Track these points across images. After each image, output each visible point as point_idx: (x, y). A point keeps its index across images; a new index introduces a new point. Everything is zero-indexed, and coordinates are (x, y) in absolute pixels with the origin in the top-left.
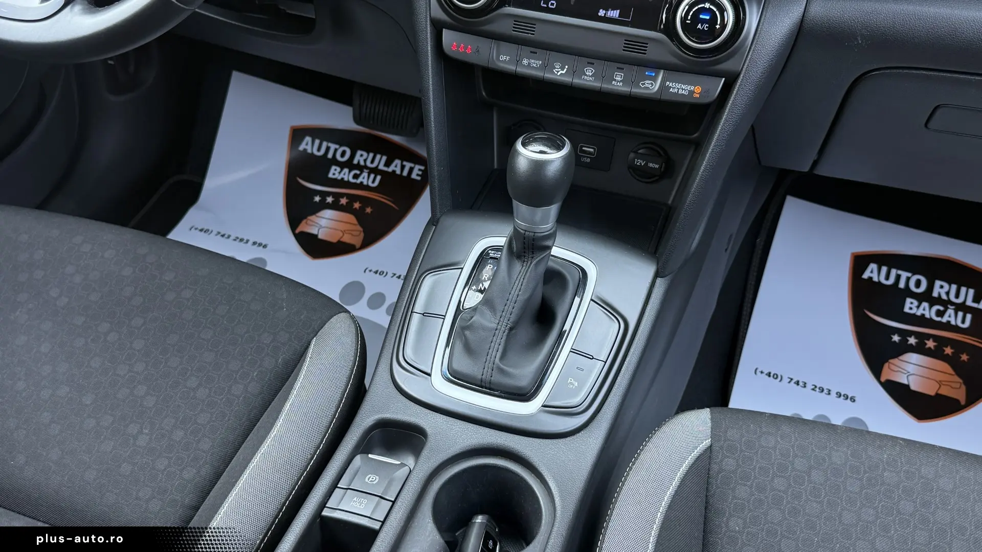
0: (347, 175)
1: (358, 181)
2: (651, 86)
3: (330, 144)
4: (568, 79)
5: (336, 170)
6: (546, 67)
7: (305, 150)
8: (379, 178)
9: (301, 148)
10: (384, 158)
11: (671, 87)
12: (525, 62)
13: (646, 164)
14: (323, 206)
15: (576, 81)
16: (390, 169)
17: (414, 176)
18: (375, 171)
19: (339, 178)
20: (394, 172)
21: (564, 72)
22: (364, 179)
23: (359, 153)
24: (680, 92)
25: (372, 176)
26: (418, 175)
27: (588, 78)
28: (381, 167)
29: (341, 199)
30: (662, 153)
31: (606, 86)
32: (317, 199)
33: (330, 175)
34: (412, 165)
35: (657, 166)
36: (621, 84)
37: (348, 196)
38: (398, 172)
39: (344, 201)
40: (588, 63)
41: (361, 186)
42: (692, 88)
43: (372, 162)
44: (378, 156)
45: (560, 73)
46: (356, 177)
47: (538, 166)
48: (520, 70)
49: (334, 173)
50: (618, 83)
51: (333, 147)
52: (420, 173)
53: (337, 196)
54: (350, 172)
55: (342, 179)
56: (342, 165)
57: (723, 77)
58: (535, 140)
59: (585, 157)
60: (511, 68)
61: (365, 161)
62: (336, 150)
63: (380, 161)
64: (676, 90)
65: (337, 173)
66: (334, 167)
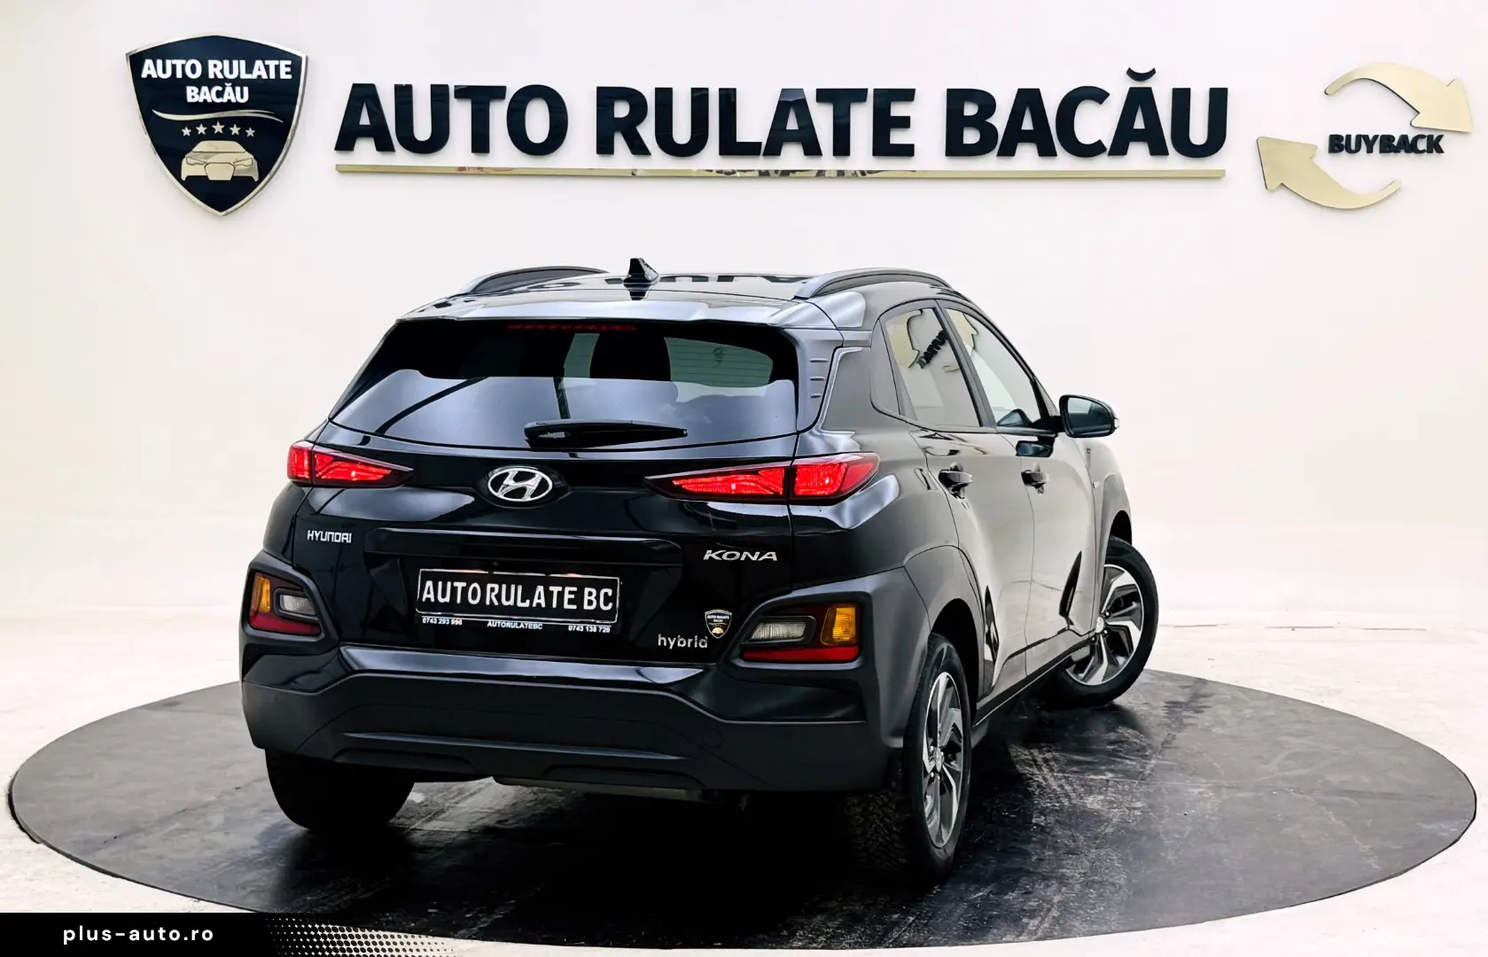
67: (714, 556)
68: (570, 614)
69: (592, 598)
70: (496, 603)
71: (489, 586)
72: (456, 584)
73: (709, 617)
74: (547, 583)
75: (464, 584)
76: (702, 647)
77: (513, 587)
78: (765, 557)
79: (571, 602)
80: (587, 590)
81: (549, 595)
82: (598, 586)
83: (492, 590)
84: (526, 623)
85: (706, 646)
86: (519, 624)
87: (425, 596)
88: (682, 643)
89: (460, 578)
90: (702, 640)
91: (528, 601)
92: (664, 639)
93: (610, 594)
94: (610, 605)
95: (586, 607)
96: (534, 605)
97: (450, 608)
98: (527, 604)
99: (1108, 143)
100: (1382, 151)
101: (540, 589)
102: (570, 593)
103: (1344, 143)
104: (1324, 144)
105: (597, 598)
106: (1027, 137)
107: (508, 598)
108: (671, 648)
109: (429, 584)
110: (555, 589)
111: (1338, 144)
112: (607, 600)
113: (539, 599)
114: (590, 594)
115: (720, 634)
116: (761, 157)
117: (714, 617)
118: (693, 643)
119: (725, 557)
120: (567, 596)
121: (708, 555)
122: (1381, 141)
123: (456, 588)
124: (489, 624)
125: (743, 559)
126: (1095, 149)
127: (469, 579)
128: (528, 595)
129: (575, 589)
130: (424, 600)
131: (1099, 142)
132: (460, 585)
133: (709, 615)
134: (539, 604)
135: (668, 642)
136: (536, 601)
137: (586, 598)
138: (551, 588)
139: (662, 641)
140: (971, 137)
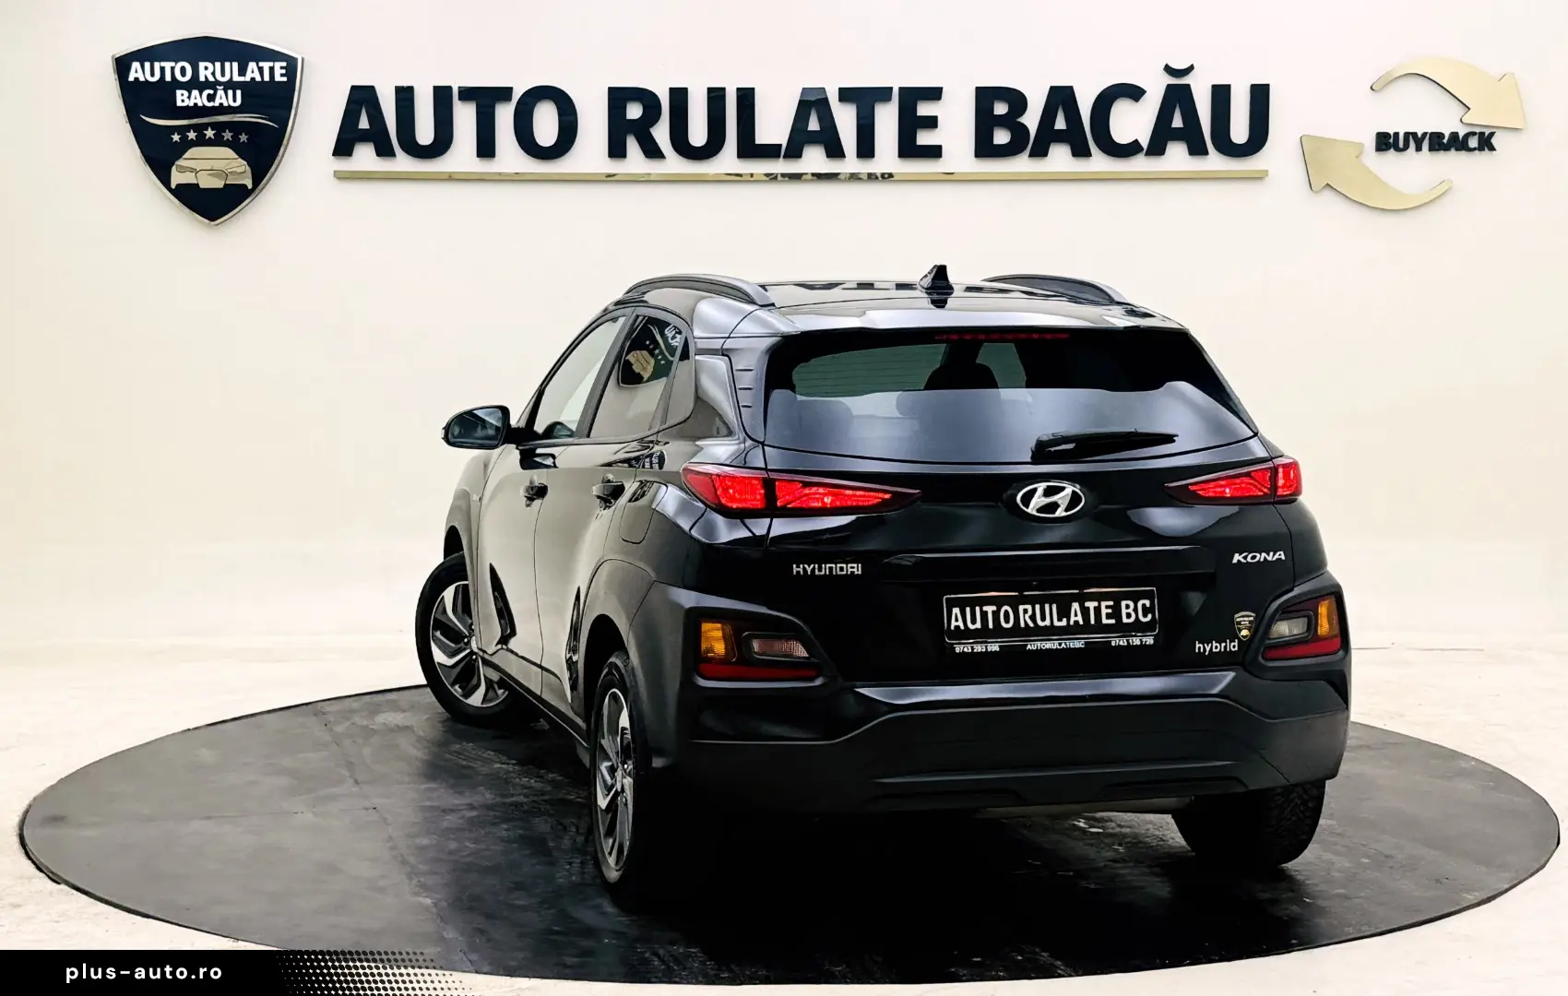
67: (1240, 558)
68: (1108, 629)
69: (1130, 610)
70: (1031, 625)
71: (1021, 608)
72: (985, 608)
73: (1238, 620)
74: (1082, 599)
75: (994, 608)
76: (1233, 650)
77: (1047, 606)
78: (1277, 556)
79: (1108, 616)
80: (1124, 603)
81: (1085, 611)
82: (1135, 598)
83: (1025, 611)
84: (1068, 642)
85: (1236, 649)
86: (1060, 644)
87: (954, 624)
88: (1216, 647)
89: (989, 601)
90: (1233, 644)
91: (1065, 620)
92: (1201, 646)
93: (1148, 605)
94: (1150, 616)
95: (1125, 620)
96: (1072, 623)
97: (983, 634)
98: (1064, 623)
99: (1145, 143)
100: (1431, 149)
101: (1076, 606)
102: (1107, 607)
103: (1391, 141)
104: (1371, 142)
105: (1136, 610)
106: (1060, 137)
107: (1043, 619)
108: (1207, 653)
109: (956, 611)
110: (1091, 605)
111: (1385, 142)
112: (1146, 611)
113: (1076, 616)
114: (1128, 607)
115: (1246, 636)
116: (781, 158)
117: (1242, 619)
118: (1225, 647)
119: (1249, 559)
120: (1104, 611)
121: (1237, 558)
122: (1430, 139)
123: (986, 612)
124: (1029, 647)
125: (1262, 560)
126: (1131, 149)
127: (998, 602)
128: (1064, 613)
129: (1111, 603)
130: (952, 628)
131: (1136, 141)
132: (990, 609)
133: (1238, 617)
134: (1076, 622)
135: (1205, 649)
136: (1073, 619)
137: (1124, 611)
138: (1087, 604)
139: (1199, 648)
140: (1001, 137)
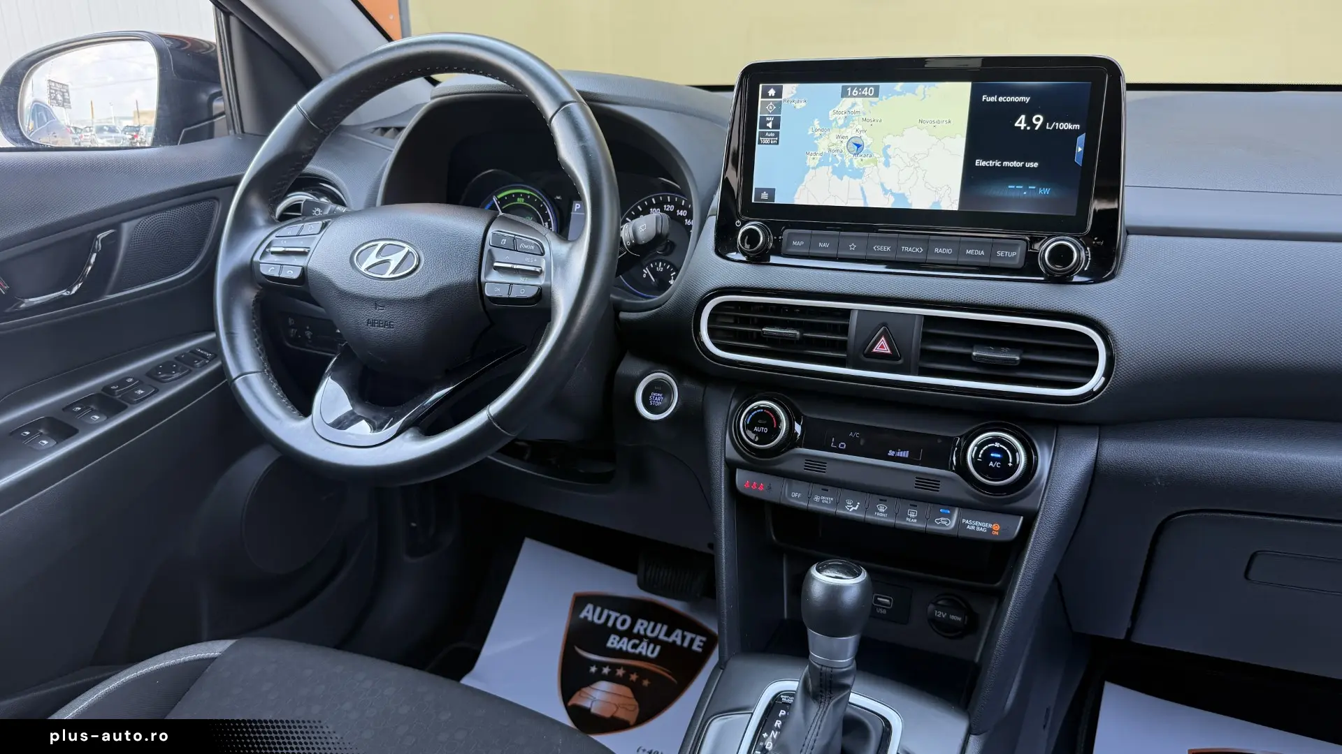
0: (625, 645)
1: (637, 651)
2: (947, 523)
3: (611, 613)
4: (861, 515)
5: (614, 639)
6: (839, 503)
7: (586, 618)
8: (658, 648)
9: (582, 616)
10: (665, 628)
11: (968, 525)
12: (817, 498)
13: (948, 616)
14: (600, 677)
15: (869, 517)
16: (671, 640)
17: (695, 647)
18: (655, 641)
19: (618, 647)
20: (674, 642)
21: (856, 508)
22: (643, 649)
23: (640, 621)
24: (978, 529)
25: (652, 646)
26: (699, 646)
27: (881, 514)
28: (662, 637)
29: (618, 670)
30: (963, 605)
31: (900, 522)
32: (593, 669)
33: (609, 645)
34: (694, 636)
35: (959, 619)
36: (915, 520)
37: (626, 667)
38: (679, 642)
39: (620, 672)
40: (881, 500)
41: (639, 657)
42: (990, 526)
43: (652, 631)
44: (659, 626)
45: (851, 509)
46: (635, 646)
47: (834, 592)
48: (811, 506)
49: (613, 642)
50: (912, 519)
51: (614, 615)
52: (702, 644)
53: (614, 667)
54: (629, 641)
55: (621, 648)
56: (622, 635)
57: (1021, 515)
58: (829, 567)
59: (881, 608)
60: (803, 504)
61: (645, 630)
62: (616, 619)
63: (661, 631)
64: (973, 528)
65: (615, 642)
66: (613, 636)
